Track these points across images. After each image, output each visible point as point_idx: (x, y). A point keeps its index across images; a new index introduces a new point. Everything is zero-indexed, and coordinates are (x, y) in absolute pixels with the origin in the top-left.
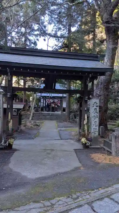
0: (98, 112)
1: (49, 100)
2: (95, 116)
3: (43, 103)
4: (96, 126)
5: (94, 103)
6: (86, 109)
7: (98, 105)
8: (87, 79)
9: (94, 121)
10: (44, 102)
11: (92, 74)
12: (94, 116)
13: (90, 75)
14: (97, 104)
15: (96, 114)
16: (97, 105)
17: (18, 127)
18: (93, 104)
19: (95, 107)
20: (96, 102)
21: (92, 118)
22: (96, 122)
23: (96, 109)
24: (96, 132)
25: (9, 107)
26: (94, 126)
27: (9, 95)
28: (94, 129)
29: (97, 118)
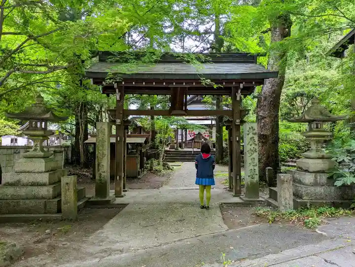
0: (257, 142)
1: (192, 131)
2: (252, 149)
3: (182, 135)
4: (253, 166)
5: (250, 128)
6: (238, 139)
7: (256, 131)
8: (237, 92)
9: (251, 157)
10: (184, 134)
11: (244, 83)
13: (241, 86)
14: (254, 130)
15: (253, 146)
17: (139, 171)
18: (248, 131)
19: (251, 135)
20: (252, 128)
21: (247, 153)
22: (254, 158)
23: (253, 137)
24: (255, 176)
25: (119, 140)
26: (252, 165)
27: (118, 121)
28: (250, 171)
29: (255, 153)
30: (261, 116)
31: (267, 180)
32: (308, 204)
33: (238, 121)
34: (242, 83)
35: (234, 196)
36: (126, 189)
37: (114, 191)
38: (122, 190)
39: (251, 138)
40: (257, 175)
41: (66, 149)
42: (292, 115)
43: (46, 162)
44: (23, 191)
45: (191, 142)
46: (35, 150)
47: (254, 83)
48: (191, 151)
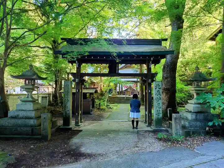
2: (158, 98)
3: (120, 87)
4: (159, 108)
5: (157, 85)
6: (150, 92)
7: (161, 87)
8: (150, 63)
9: (158, 102)
11: (153, 57)
13: (152, 59)
14: (159, 86)
17: (91, 110)
18: (156, 87)
19: (158, 89)
21: (155, 100)
22: (159, 104)
23: (159, 91)
25: (77, 91)
27: (77, 80)
28: (157, 111)
29: (160, 100)
30: (165, 77)
31: (169, 116)
32: (191, 133)
33: (150, 80)
35: (147, 126)
36: (82, 121)
37: (74, 122)
38: (79, 121)
39: (157, 91)
40: (161, 113)
41: (49, 95)
43: (33, 105)
44: (20, 122)
45: (125, 91)
46: (28, 97)
47: (159, 57)
48: (124, 97)
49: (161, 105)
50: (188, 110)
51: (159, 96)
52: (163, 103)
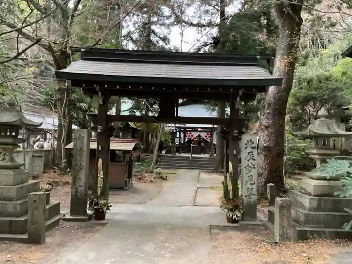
0: (256, 158)
2: (250, 165)
3: (180, 137)
4: (251, 184)
5: (248, 141)
6: (235, 153)
7: (255, 145)
8: (236, 99)
9: (250, 174)
11: (243, 90)
12: (248, 165)
13: (240, 92)
14: (253, 143)
16: (253, 145)
17: (126, 181)
18: (246, 144)
19: (249, 149)
20: (251, 141)
21: (245, 169)
22: (252, 176)
23: (252, 152)
24: (252, 196)
25: (100, 149)
26: (249, 184)
27: (100, 128)
28: (248, 189)
29: (253, 170)
30: (264, 125)
31: (269, 197)
33: (236, 131)
34: (241, 90)
39: (249, 153)
40: (254, 195)
41: (47, 153)
42: (303, 120)
43: (14, 174)
46: (4, 160)
47: (254, 90)
48: (189, 157)
49: (255, 178)
50: (305, 190)
51: (251, 161)
52: (260, 175)
